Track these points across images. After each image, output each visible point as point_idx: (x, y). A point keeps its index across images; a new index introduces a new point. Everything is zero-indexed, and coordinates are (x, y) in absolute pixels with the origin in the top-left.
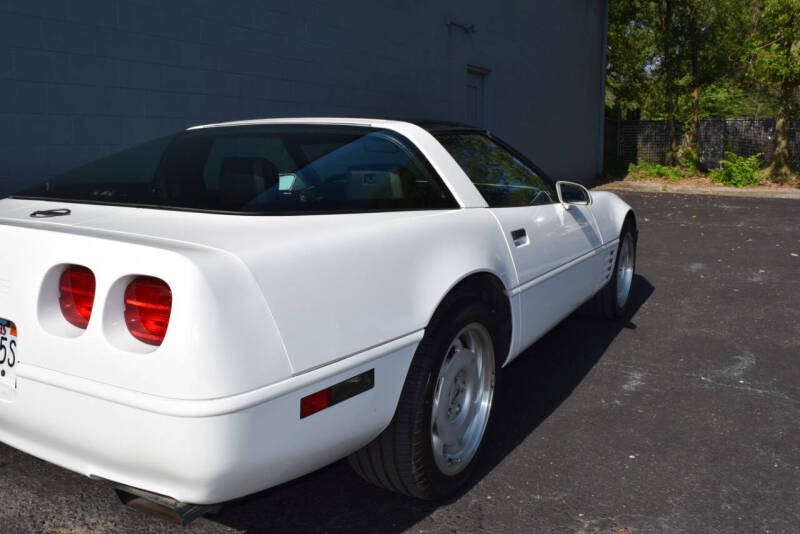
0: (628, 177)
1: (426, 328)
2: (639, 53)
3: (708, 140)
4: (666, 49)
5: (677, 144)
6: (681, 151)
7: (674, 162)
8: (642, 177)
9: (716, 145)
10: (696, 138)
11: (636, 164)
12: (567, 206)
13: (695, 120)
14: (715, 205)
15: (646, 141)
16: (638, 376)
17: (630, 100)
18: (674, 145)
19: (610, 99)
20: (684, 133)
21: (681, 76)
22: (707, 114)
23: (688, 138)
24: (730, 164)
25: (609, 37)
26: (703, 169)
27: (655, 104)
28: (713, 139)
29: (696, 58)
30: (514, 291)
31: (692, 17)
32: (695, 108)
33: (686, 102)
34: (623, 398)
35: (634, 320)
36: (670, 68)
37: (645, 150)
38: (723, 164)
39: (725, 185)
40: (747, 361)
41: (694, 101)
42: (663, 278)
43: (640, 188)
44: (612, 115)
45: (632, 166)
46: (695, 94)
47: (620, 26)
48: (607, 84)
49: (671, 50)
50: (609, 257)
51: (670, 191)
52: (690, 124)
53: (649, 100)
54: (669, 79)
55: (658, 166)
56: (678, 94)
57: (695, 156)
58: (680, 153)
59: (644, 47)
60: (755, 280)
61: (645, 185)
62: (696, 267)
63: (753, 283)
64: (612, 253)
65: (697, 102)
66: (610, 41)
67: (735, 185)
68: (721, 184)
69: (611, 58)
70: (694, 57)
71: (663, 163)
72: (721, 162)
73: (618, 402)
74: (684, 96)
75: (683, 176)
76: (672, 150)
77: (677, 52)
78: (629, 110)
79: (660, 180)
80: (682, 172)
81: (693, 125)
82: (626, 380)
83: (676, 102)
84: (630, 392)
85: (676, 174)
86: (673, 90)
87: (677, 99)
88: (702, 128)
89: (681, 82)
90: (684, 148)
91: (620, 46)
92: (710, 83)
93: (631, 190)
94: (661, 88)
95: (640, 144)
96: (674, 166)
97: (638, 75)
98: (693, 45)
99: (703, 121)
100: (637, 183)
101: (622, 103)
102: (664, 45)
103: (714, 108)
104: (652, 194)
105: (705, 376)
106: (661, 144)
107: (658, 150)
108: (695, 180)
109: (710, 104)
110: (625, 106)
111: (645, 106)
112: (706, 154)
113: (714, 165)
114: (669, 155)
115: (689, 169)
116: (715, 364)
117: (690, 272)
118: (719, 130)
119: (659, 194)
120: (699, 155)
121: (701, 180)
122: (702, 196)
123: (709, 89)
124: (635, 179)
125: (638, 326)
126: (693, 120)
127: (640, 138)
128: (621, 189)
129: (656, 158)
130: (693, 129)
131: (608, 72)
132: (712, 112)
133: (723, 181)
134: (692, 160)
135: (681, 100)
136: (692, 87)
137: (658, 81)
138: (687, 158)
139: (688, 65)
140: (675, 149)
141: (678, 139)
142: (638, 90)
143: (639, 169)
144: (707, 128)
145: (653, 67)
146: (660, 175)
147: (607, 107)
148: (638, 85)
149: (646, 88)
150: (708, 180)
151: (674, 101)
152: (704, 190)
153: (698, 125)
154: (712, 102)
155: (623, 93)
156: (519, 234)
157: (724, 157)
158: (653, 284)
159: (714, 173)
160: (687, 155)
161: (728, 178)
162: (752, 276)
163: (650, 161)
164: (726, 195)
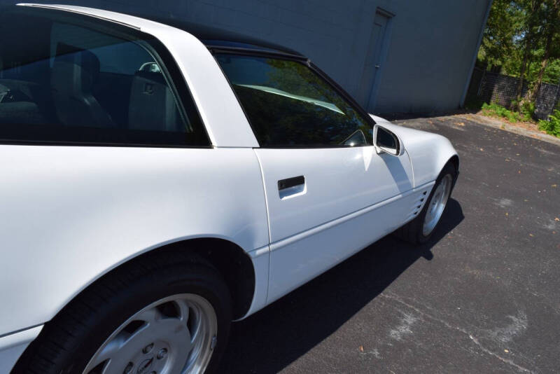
0: (481, 112)
1: (47, 325)
2: (511, 26)
3: (544, 98)
4: (531, 26)
5: (521, 96)
6: (523, 102)
7: (516, 109)
8: (490, 115)
9: (549, 103)
10: (536, 96)
11: (489, 104)
12: (379, 150)
13: (539, 82)
14: (536, 148)
15: (500, 89)
16: (410, 319)
17: (496, 58)
18: (519, 96)
19: (481, 54)
20: (528, 89)
21: (538, 48)
22: (549, 79)
23: (530, 94)
24: (555, 119)
25: (492, 10)
26: (535, 118)
27: (513, 65)
28: (548, 98)
29: (551, 37)
30: (258, 252)
31: (556, 7)
32: (540, 73)
33: (536, 68)
34: (383, 349)
35: (433, 250)
36: (531, 41)
37: (497, 95)
38: (550, 118)
39: (548, 133)
40: (519, 324)
41: (542, 68)
42: (475, 209)
43: (486, 122)
44: (480, 65)
45: (485, 105)
46: (544, 63)
47: (502, 4)
48: (483, 43)
49: (535, 28)
50: (421, 197)
51: (506, 129)
52: (534, 84)
53: (509, 61)
54: (528, 49)
55: (504, 109)
56: (532, 61)
57: (532, 107)
58: (521, 104)
59: (515, 22)
60: (550, 227)
61: (490, 120)
62: (505, 202)
63: (546, 230)
64: (425, 193)
65: (544, 69)
66: (492, 13)
67: (555, 135)
68: (545, 132)
69: (491, 26)
70: (550, 36)
71: (508, 107)
72: (549, 116)
73: (376, 353)
74: (536, 63)
75: (520, 120)
76: (516, 100)
77: (539, 31)
78: (493, 65)
79: (502, 119)
80: (520, 117)
81: (537, 85)
82: (396, 323)
83: (529, 66)
84: (394, 341)
85: (515, 117)
86: (528, 57)
87: (529, 64)
88: (542, 88)
89: (536, 53)
90: (526, 100)
91: (499, 18)
92: (556, 58)
93: (479, 122)
94: (521, 54)
95: (495, 91)
96: (515, 111)
97: (505, 42)
98: (552, 27)
99: (544, 84)
100: (486, 118)
101: (489, 59)
102: (531, 23)
103: (555, 75)
104: (493, 129)
105: (474, 336)
106: (509, 94)
107: (507, 97)
108: (527, 124)
109: (553, 73)
110: (491, 62)
111: (506, 65)
112: (540, 108)
113: (544, 117)
114: (513, 103)
115: (525, 116)
116: (488, 321)
117: (499, 207)
118: (554, 93)
119: (499, 129)
120: (535, 108)
121: (532, 125)
122: (529, 138)
123: (555, 62)
124: (485, 115)
125: (435, 257)
126: (537, 82)
127: (496, 87)
128: (473, 120)
129: (505, 103)
130: (535, 88)
131: (485, 35)
132: (553, 78)
133: (547, 130)
134: (529, 110)
135: (532, 65)
136: (543, 58)
137: (520, 48)
138: (526, 108)
139: (544, 42)
140: (519, 99)
141: (523, 93)
142: (504, 52)
143: (490, 109)
144: (546, 90)
145: (519, 38)
146: (504, 116)
147: (478, 60)
148: (505, 49)
149: (510, 52)
150: (537, 127)
151: (527, 64)
152: (532, 133)
153: (540, 86)
154: (555, 71)
155: (492, 52)
156: (290, 184)
157: (553, 113)
158: (464, 213)
159: (542, 122)
160: (527, 106)
161: (552, 128)
162: (548, 223)
163: (499, 104)
164: (546, 141)
